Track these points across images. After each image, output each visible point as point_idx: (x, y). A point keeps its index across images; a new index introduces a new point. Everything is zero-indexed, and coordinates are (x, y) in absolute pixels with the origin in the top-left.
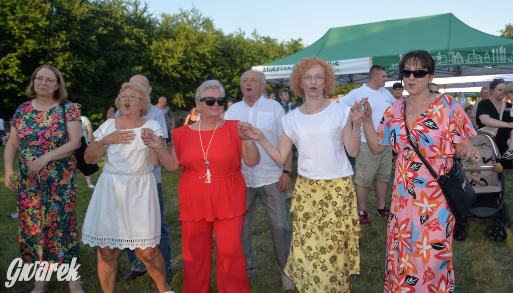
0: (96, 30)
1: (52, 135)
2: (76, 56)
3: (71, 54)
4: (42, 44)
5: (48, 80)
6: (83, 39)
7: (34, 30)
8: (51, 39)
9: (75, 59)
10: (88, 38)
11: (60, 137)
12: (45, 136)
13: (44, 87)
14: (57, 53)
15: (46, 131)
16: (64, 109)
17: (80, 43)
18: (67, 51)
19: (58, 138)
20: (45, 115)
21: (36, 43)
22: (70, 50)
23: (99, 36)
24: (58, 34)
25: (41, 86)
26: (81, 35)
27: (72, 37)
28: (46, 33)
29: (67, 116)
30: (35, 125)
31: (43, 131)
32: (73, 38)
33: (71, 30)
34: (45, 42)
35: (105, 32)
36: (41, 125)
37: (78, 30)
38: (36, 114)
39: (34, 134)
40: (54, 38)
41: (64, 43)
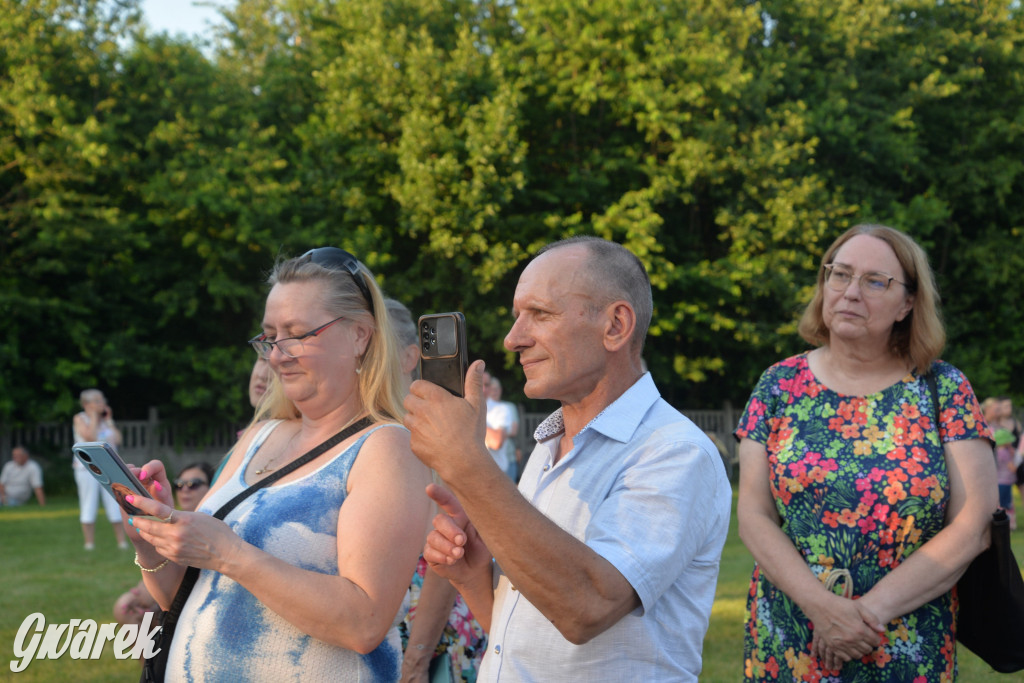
0: (913, 86)
1: (912, 491)
2: (839, 189)
3: (820, 184)
4: (728, 154)
5: (870, 278)
6: (865, 126)
7: (705, 108)
8: (756, 135)
9: (836, 202)
10: (881, 120)
11: (938, 501)
12: (886, 491)
13: (853, 308)
14: (775, 184)
15: (889, 474)
16: (935, 389)
17: (854, 141)
18: (806, 173)
19: (931, 502)
20: (869, 409)
21: (708, 152)
22: (818, 169)
23: (926, 110)
24: (778, 115)
25: (843, 305)
26: (860, 109)
27: (825, 120)
28: (741, 113)
29: (947, 418)
30: (837, 445)
31: (877, 474)
32: (829, 125)
33: (823, 96)
34: (738, 144)
35: (949, 89)
36: (861, 449)
37: (848, 93)
38: (835, 405)
39: (841, 484)
40: (766, 129)
41: (796, 146)
